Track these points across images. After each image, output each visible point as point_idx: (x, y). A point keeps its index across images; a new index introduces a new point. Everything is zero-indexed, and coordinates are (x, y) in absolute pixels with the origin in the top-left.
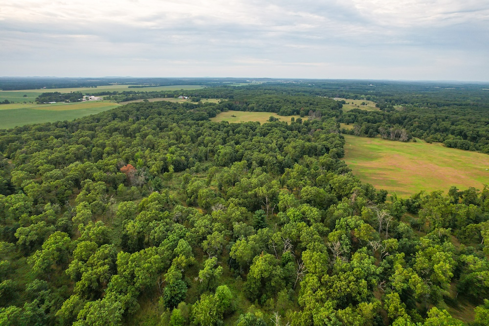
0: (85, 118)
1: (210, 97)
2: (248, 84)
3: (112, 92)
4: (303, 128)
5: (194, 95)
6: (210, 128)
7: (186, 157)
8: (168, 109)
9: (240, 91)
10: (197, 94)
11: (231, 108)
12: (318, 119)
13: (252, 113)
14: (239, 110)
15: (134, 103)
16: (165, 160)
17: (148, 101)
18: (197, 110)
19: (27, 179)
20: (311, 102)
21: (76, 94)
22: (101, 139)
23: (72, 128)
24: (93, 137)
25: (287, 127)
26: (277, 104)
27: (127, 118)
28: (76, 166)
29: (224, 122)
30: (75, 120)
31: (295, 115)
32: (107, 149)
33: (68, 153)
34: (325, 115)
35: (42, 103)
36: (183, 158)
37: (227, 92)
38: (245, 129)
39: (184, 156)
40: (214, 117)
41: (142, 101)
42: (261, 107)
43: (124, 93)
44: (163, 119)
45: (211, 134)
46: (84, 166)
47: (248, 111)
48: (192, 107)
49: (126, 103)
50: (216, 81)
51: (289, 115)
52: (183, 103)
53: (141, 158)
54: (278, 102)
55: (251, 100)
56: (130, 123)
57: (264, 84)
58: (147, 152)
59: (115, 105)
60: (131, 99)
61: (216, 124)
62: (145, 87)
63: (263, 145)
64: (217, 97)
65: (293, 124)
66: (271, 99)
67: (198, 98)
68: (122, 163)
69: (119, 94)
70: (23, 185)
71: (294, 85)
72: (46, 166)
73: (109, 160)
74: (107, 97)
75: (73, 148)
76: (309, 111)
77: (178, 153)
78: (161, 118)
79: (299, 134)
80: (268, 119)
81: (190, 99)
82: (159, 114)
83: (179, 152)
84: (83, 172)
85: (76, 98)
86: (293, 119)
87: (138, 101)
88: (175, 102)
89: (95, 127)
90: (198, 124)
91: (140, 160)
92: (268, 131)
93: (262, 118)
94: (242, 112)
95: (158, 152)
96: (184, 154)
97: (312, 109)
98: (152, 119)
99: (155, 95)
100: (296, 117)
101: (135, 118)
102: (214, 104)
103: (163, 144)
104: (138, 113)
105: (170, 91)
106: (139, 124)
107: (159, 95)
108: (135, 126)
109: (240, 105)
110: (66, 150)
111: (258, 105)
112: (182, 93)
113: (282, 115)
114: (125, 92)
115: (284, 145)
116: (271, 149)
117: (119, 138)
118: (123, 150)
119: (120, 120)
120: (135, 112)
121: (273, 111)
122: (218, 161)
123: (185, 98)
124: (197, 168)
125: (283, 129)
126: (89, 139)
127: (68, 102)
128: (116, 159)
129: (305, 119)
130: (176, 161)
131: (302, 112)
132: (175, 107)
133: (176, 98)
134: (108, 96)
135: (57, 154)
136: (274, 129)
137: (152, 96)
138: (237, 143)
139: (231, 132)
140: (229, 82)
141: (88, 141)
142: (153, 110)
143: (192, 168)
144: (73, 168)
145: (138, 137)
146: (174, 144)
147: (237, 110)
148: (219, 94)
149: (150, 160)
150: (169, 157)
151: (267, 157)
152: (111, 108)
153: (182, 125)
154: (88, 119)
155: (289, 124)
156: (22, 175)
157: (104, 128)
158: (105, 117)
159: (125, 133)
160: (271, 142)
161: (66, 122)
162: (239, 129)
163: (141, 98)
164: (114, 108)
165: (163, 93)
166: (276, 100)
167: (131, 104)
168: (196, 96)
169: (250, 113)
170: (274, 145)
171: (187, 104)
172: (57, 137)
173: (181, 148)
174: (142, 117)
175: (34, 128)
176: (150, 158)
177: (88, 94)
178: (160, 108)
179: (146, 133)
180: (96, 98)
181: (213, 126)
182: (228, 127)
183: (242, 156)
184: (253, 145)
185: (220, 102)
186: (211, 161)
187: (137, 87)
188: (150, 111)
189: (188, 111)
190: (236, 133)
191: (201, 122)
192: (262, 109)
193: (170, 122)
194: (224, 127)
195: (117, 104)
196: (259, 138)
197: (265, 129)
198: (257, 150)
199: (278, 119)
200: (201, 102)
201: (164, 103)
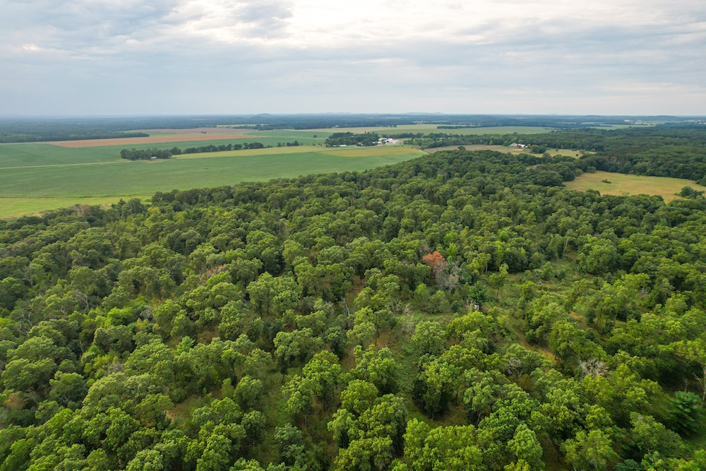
0: (379, 169)
1: (562, 146)
2: (627, 126)
3: (415, 133)
5: (535, 142)
6: (567, 200)
7: (527, 249)
8: (495, 163)
9: (615, 137)
10: (540, 141)
11: (601, 166)
13: (641, 177)
14: (615, 170)
15: (444, 151)
16: (491, 250)
17: (464, 149)
18: (543, 168)
19: (299, 254)
21: (370, 135)
22: (398, 204)
23: (361, 183)
24: (387, 199)
26: (696, 164)
27: (434, 174)
28: (362, 243)
29: (591, 191)
30: (366, 172)
32: (405, 221)
33: (353, 222)
35: (332, 146)
36: (523, 251)
37: (592, 139)
38: (634, 208)
39: (524, 247)
40: (570, 180)
41: (456, 148)
42: (661, 167)
43: (432, 136)
44: (489, 179)
45: (569, 211)
46: (373, 246)
47: (634, 173)
48: (533, 161)
49: (434, 151)
50: (570, 121)
52: (518, 154)
53: (454, 242)
55: (639, 155)
56: (439, 181)
58: (464, 232)
59: (417, 153)
60: (440, 145)
61: (577, 194)
62: (461, 127)
63: (678, 245)
64: (574, 147)
66: (683, 155)
67: (542, 147)
68: (427, 248)
69: (425, 137)
70: (294, 262)
72: (324, 239)
73: (408, 241)
74: (409, 141)
75: (361, 214)
77: (513, 241)
78: (485, 177)
80: (679, 191)
81: (528, 148)
82: (483, 170)
83: (516, 239)
84: (369, 255)
85: (369, 140)
87: (451, 148)
88: (506, 153)
89: (392, 183)
90: (545, 192)
91: (453, 246)
92: (683, 217)
93: (668, 190)
94: (623, 176)
95: (482, 234)
96: (525, 244)
98: (471, 177)
99: (475, 140)
101: (446, 174)
102: (572, 160)
103: (490, 223)
104: (451, 167)
105: (498, 135)
106: (453, 184)
107: (481, 141)
108: (446, 187)
109: (618, 163)
110: (351, 216)
111: (654, 164)
112: (515, 138)
114: (432, 134)
117: (423, 205)
118: (427, 225)
119: (425, 176)
120: (446, 166)
121: (687, 177)
122: (584, 264)
123: (520, 147)
124: (547, 273)
126: (381, 202)
127: (360, 146)
128: (418, 241)
130: (510, 254)
132: (506, 160)
133: (506, 145)
134: (410, 139)
135: (339, 222)
137: (470, 141)
138: (619, 233)
139: (607, 212)
141: (380, 205)
142: (473, 163)
143: (536, 271)
144: (357, 248)
145: (450, 207)
146: (507, 224)
147: (612, 172)
148: (577, 142)
149: (467, 247)
150: (499, 247)
152: (414, 157)
153: (518, 191)
154: (382, 171)
156: (295, 248)
157: (403, 186)
158: (404, 170)
159: (431, 196)
160: (695, 239)
162: (622, 206)
163: (455, 144)
164: (418, 157)
165: (487, 138)
167: (440, 152)
168: (538, 144)
169: (637, 177)
171: (526, 157)
172: (342, 195)
173: (520, 233)
174: (456, 174)
176: (469, 243)
177: (384, 136)
178: (483, 161)
179: (462, 200)
180: (395, 142)
181: (571, 197)
182: (599, 201)
183: (633, 260)
184: (655, 241)
185: (581, 155)
186: (570, 260)
187: (450, 128)
188: (469, 164)
189: (528, 168)
190: (617, 214)
191: (550, 189)
192: (663, 171)
193: (498, 185)
194: (593, 200)
195: (420, 151)
196: (667, 230)
197: (676, 211)
198: (665, 253)
199: (700, 193)
200: (547, 155)
201: (488, 154)
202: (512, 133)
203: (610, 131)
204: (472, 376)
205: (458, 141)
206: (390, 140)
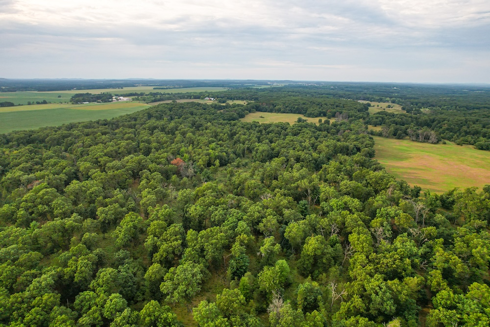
1: (236, 99)
2: (269, 86)
3: (139, 93)
4: (331, 129)
5: (219, 96)
6: (242, 127)
7: (227, 153)
8: (198, 109)
9: (264, 93)
10: (222, 95)
11: (258, 109)
12: (345, 121)
13: (279, 114)
14: (266, 111)
15: (164, 104)
17: (176, 102)
18: (227, 111)
20: (337, 104)
21: (106, 95)
22: (145, 136)
23: (112, 126)
25: (316, 127)
26: (303, 106)
27: (161, 118)
29: (255, 122)
30: (113, 119)
31: (322, 117)
32: (154, 144)
33: (120, 148)
34: (352, 117)
35: (77, 103)
36: (224, 154)
37: (252, 93)
38: (277, 129)
39: (225, 152)
40: (243, 117)
41: (170, 102)
42: (288, 108)
43: (151, 94)
45: (245, 133)
46: (139, 159)
47: (275, 112)
48: (220, 108)
49: (156, 104)
50: (237, 83)
51: (316, 117)
52: (211, 104)
53: (186, 153)
54: (304, 104)
55: (277, 102)
56: (166, 122)
57: (285, 87)
58: (190, 148)
59: (144, 106)
60: (159, 100)
61: (248, 124)
62: (170, 88)
63: (297, 144)
64: (242, 99)
65: (321, 125)
66: (297, 101)
67: (224, 99)
68: (171, 157)
69: (146, 95)
71: (316, 87)
73: (159, 154)
74: (136, 98)
76: (335, 113)
77: (219, 149)
78: (194, 118)
79: (329, 135)
80: (296, 120)
81: (216, 100)
82: (192, 114)
85: (107, 98)
86: (320, 121)
87: (167, 102)
88: (204, 103)
90: (230, 124)
91: (186, 155)
92: (299, 132)
93: (291, 119)
94: (270, 114)
95: (200, 148)
96: (225, 150)
97: (339, 110)
98: (186, 118)
99: (182, 97)
100: (324, 119)
101: (169, 118)
102: (242, 106)
103: (204, 141)
104: (172, 113)
105: (196, 93)
106: (176, 123)
107: (186, 97)
108: (172, 125)
109: (267, 107)
110: (116, 145)
111: (284, 106)
112: (207, 94)
113: (309, 117)
115: (316, 144)
116: (305, 148)
117: (162, 135)
119: (156, 119)
120: (169, 113)
121: (299, 113)
122: (256, 157)
123: (211, 100)
124: (238, 164)
125: (313, 130)
127: (100, 102)
128: (166, 153)
129: (332, 121)
130: (218, 156)
131: (328, 113)
132: (205, 107)
133: (202, 99)
134: (137, 97)
135: (111, 148)
136: (304, 130)
137: (178, 97)
138: (271, 142)
139: (264, 132)
140: (251, 85)
141: (133, 138)
142: (185, 110)
143: (232, 163)
145: (178, 135)
146: (213, 141)
147: (264, 112)
148: (244, 96)
149: (194, 155)
150: (211, 153)
151: (302, 154)
152: (144, 108)
153: (215, 124)
154: (124, 118)
155: (318, 125)
157: (144, 126)
158: (141, 116)
160: (304, 141)
161: (105, 120)
162: (271, 129)
163: (169, 99)
164: (146, 108)
165: (189, 95)
166: (302, 102)
167: (161, 104)
168: (222, 97)
169: (277, 114)
170: (307, 144)
171: (216, 105)
172: (103, 134)
173: (221, 145)
174: (176, 117)
175: (80, 125)
176: (195, 153)
177: (116, 96)
178: (191, 109)
179: (184, 131)
180: (125, 99)
181: (245, 126)
182: (260, 126)
183: (279, 153)
184: (287, 143)
185: (246, 103)
186: (249, 158)
187: (162, 89)
188: (182, 111)
189: (218, 112)
190: (268, 133)
191: (233, 122)
192: (289, 110)
193: (203, 122)
194: (256, 127)
195: (146, 104)
196: (292, 138)
197: (295, 129)
198: (292, 148)
199: (306, 121)
200: (228, 104)
201: (193, 104)
202: (204, 91)
203: (261, 89)
204: (213, 209)
205: (170, 97)
206: (121, 98)
